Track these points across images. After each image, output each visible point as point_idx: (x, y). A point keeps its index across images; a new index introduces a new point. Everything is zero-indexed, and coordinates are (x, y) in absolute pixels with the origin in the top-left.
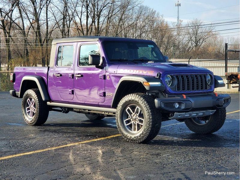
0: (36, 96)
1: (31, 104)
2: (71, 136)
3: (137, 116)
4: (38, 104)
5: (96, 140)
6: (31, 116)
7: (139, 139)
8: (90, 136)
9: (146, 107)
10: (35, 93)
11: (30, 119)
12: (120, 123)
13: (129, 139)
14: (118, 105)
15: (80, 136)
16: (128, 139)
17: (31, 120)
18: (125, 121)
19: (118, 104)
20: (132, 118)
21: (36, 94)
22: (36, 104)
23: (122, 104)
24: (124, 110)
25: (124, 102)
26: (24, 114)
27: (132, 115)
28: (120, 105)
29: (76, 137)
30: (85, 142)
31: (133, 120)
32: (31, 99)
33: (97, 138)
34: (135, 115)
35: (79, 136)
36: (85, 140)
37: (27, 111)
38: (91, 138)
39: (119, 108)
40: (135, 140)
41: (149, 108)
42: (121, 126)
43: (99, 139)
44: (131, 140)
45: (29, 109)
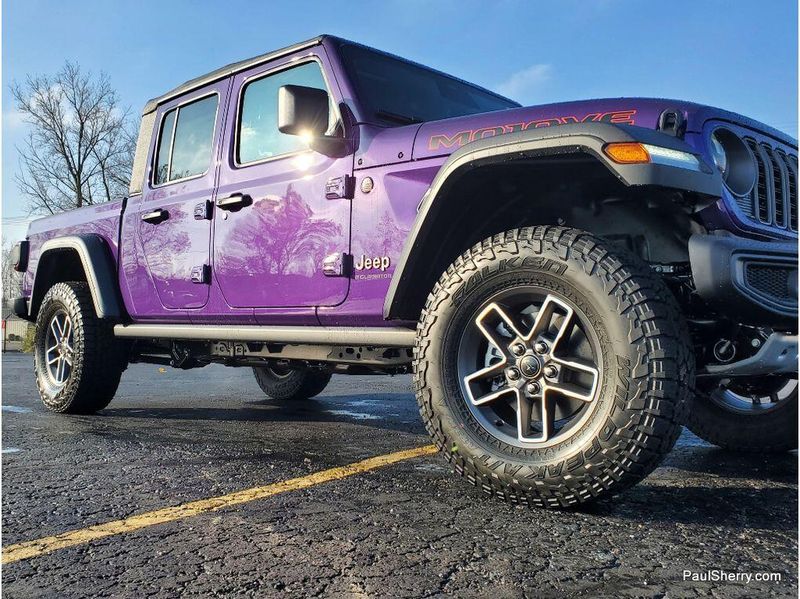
0: (77, 302)
1: (63, 335)
2: (188, 455)
3: (545, 350)
4: (82, 332)
5: (304, 482)
6: (59, 380)
7: (569, 484)
8: (273, 456)
9: (620, 291)
10: (75, 292)
11: (54, 387)
12: (437, 395)
13: (500, 484)
14: (431, 297)
15: (228, 459)
16: (490, 480)
17: (58, 391)
18: (467, 380)
19: (430, 289)
20: (511, 362)
21: (78, 297)
22: (75, 334)
23: (456, 287)
24: (466, 321)
25: (466, 277)
26: (40, 373)
27: (513, 348)
28: (442, 295)
29: (203, 462)
30: (245, 496)
31: (517, 376)
32: (62, 318)
33: (306, 472)
34: (530, 344)
35: (219, 459)
36: (246, 484)
37: (49, 363)
38: (280, 468)
39: (438, 313)
40: (537, 492)
41: (643, 298)
42: (444, 410)
43: (319, 478)
44: (513, 489)
45: (55, 354)
